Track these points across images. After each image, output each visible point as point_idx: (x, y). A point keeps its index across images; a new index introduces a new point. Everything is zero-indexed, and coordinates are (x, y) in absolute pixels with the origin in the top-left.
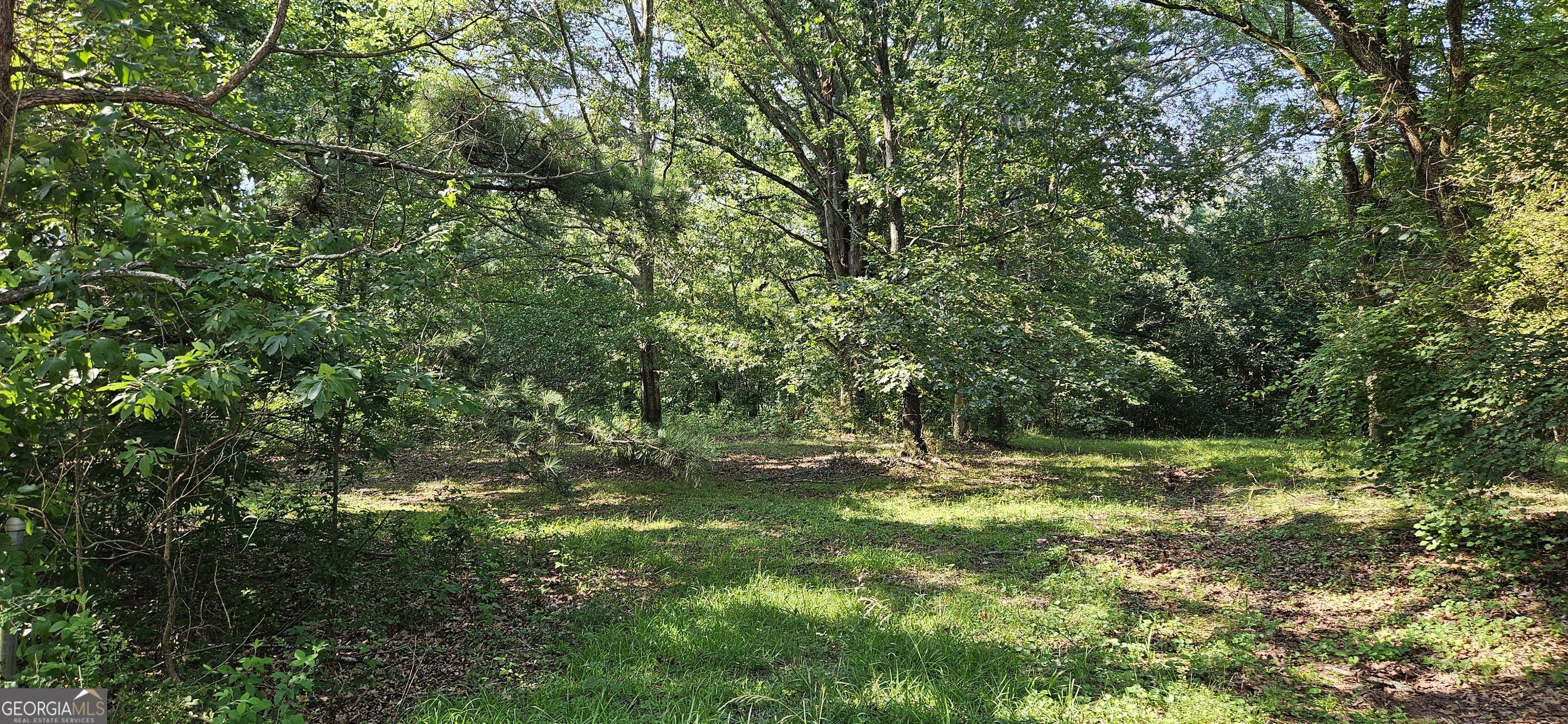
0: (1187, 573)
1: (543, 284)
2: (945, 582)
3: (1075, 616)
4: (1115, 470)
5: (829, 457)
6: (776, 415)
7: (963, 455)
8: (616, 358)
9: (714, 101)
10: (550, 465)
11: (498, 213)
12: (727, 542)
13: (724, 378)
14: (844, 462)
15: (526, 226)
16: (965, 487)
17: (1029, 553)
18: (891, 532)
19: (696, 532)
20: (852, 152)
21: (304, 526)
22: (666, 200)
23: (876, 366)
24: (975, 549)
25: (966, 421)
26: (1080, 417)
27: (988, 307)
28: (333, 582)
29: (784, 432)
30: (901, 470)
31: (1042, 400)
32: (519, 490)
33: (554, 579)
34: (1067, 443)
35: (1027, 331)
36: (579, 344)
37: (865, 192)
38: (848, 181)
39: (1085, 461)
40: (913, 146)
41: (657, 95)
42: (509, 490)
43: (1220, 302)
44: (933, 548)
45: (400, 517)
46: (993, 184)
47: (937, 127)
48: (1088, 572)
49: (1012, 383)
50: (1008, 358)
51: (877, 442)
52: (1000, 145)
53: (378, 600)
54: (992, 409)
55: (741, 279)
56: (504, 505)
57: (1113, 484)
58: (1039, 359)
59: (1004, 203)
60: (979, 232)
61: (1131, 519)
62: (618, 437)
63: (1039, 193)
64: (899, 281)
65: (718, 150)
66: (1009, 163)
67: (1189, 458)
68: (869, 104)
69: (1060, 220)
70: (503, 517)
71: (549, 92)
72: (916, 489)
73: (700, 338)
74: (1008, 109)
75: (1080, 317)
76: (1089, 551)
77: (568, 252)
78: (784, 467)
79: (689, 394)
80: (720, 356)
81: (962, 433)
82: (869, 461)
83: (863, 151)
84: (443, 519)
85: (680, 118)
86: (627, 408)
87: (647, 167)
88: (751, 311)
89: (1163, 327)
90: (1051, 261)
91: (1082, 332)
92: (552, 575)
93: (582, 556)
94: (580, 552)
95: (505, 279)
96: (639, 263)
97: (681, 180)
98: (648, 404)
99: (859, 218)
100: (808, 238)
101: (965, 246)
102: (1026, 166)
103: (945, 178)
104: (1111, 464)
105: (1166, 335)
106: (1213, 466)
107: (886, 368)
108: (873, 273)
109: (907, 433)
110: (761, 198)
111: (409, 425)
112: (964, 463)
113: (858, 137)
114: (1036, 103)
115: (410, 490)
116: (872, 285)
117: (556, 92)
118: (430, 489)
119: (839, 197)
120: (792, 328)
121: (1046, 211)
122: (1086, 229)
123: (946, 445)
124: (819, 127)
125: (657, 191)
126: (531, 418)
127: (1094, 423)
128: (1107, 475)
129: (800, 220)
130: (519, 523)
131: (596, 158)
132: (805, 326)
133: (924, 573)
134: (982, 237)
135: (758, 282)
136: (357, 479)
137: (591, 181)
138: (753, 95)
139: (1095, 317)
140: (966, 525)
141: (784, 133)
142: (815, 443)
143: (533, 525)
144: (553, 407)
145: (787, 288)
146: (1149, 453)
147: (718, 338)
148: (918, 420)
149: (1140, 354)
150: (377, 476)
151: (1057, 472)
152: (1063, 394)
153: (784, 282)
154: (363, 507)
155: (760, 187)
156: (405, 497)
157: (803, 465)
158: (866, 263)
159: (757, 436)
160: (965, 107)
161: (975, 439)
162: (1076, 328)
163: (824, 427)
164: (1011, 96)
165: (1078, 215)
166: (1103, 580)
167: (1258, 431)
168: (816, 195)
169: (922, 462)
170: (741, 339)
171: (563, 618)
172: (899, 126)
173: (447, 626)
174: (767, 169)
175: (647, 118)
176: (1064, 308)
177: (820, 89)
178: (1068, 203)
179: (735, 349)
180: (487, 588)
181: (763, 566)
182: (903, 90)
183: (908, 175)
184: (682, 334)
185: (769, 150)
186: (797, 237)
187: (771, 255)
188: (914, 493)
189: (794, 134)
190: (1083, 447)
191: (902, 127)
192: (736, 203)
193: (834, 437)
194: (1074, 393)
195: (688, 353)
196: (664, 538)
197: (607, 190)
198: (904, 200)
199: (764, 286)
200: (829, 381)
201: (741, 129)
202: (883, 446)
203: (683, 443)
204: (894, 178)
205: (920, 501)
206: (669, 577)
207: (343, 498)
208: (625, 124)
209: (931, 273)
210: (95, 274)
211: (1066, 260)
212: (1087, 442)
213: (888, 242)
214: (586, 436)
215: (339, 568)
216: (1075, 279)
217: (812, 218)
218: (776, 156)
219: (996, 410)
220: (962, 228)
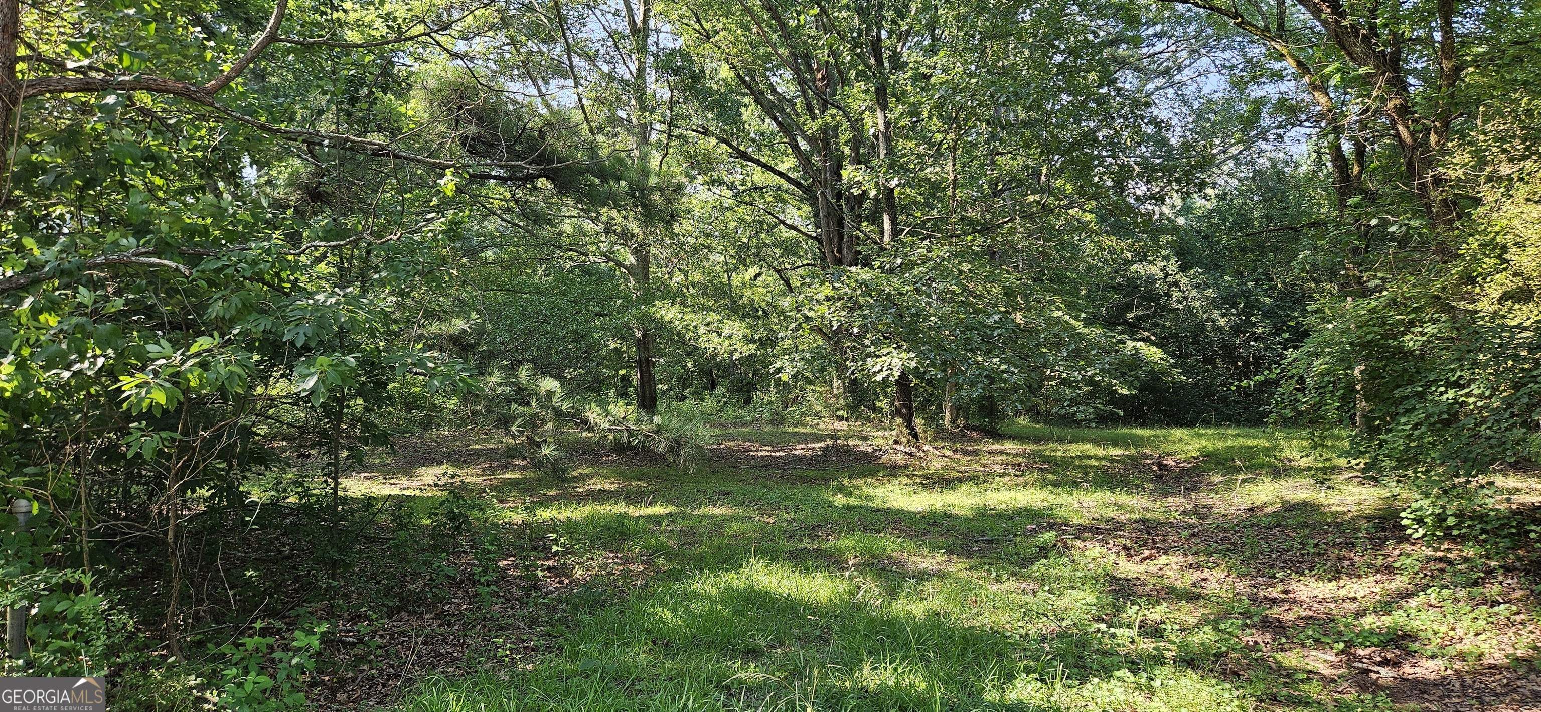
0: (1175, 559)
1: (540, 273)
2: (936, 567)
3: (1064, 602)
4: (1104, 458)
5: (822, 444)
6: (770, 403)
7: (954, 442)
8: (612, 346)
9: (710, 92)
10: (547, 451)
11: (496, 202)
12: (721, 527)
13: (718, 366)
14: (836, 449)
15: (524, 215)
16: (956, 474)
17: (1019, 539)
18: (883, 518)
19: (690, 517)
20: (846, 143)
21: (304, 510)
22: (661, 190)
23: (869, 355)
24: (965, 536)
25: (958, 410)
26: (1070, 406)
27: (980, 297)
28: (334, 564)
29: (778, 420)
30: (894, 457)
31: (1033, 389)
32: (517, 475)
33: (551, 563)
34: (1057, 431)
35: (1018, 321)
36: (576, 332)
37: (859, 184)
38: (842, 172)
39: (1075, 449)
40: (907, 137)
41: (653, 86)
42: (507, 476)
43: (1210, 292)
44: (924, 534)
45: (400, 501)
46: (986, 175)
47: (930, 118)
48: (1077, 558)
49: (1003, 372)
50: (999, 348)
51: (868, 430)
52: (993, 137)
53: (378, 583)
54: (983, 398)
55: (736, 269)
56: (502, 490)
57: (1103, 472)
58: (1030, 349)
59: (996, 194)
60: (972, 222)
61: (1120, 506)
62: (614, 424)
63: (1031, 184)
64: (892, 271)
65: (713, 141)
66: (1002, 154)
67: (1178, 447)
68: (863, 96)
69: (1052, 211)
70: (501, 502)
71: (546, 82)
72: (908, 476)
73: (695, 327)
74: (1001, 100)
75: (1071, 307)
76: (1078, 538)
77: (566, 241)
78: (778, 454)
79: (684, 382)
80: (714, 344)
81: (953, 421)
82: (862, 448)
83: (857, 142)
84: (442, 504)
85: (676, 109)
86: (623, 395)
87: (644, 157)
88: (745, 300)
89: (1153, 317)
90: (1043, 252)
91: (1073, 322)
92: (549, 559)
93: (579, 541)
94: (577, 536)
95: (503, 268)
96: (635, 252)
97: (677, 170)
98: (643, 392)
99: (852, 209)
100: (802, 228)
101: (957, 236)
102: (1019, 157)
103: (938, 169)
104: (1101, 452)
105: (1156, 325)
106: (1201, 455)
107: (879, 357)
108: (867, 263)
109: (899, 421)
110: (756, 188)
111: (409, 411)
112: (955, 451)
113: (852, 128)
114: (1028, 95)
115: (410, 476)
116: (865, 275)
117: (553, 83)
118: (429, 474)
119: (833, 188)
120: (786, 317)
121: (1038, 203)
122: (1078, 220)
123: (938, 433)
124: (814, 118)
125: (653, 181)
126: (528, 404)
127: (1083, 412)
128: (1096, 464)
129: (794, 211)
130: (516, 508)
131: (592, 148)
132: (799, 315)
133: (914, 559)
134: (974, 228)
135: (752, 271)
136: (358, 463)
137: (588, 171)
138: (748, 87)
139: (1086, 307)
140: (956, 511)
141: (779, 124)
142: (808, 430)
143: (531, 509)
144: (550, 394)
145: (781, 277)
146: (1138, 442)
147: (713, 327)
148: (910, 408)
149: (1130, 344)
150: (377, 461)
151: (1047, 460)
152: (1054, 383)
153: (778, 272)
154: (363, 491)
155: (755, 178)
156: (405, 482)
157: (796, 452)
158: (859, 253)
159: (751, 423)
160: (958, 98)
161: (966, 427)
162: (1067, 317)
163: (817, 415)
164: (1003, 87)
165: (1070, 206)
166: (1092, 566)
167: (1247, 420)
168: (810, 186)
169: (914, 449)
170: (736, 328)
171: (560, 601)
172: (893, 117)
173: (446, 608)
174: (763, 160)
175: (643, 109)
176: (1055, 298)
177: (814, 81)
178: (1059, 194)
179: (730, 337)
180: (485, 571)
181: (756, 551)
182: (896, 82)
183: (901, 166)
184: (677, 323)
185: (763, 141)
186: (791, 227)
187: (766, 245)
188: (905, 480)
189: (789, 125)
190: (1073, 436)
191: (896, 119)
192: (731, 193)
193: (827, 425)
194: (1064, 382)
195: (683, 342)
196: (659, 524)
197: (604, 180)
198: (897, 191)
199: (758, 275)
200: (822, 370)
201: (736, 120)
202: (876, 434)
203: (678, 430)
204: (888, 169)
205: (912, 488)
206: (664, 562)
207: (344, 482)
208: (622, 114)
209: (924, 263)
210: (99, 261)
211: (1058, 252)
212: (1077, 430)
213: (882, 233)
214: (582, 422)
215: (340, 551)
216: (1067, 269)
217: (806, 208)
218: (771, 147)
219: (987, 399)
220: (954, 218)
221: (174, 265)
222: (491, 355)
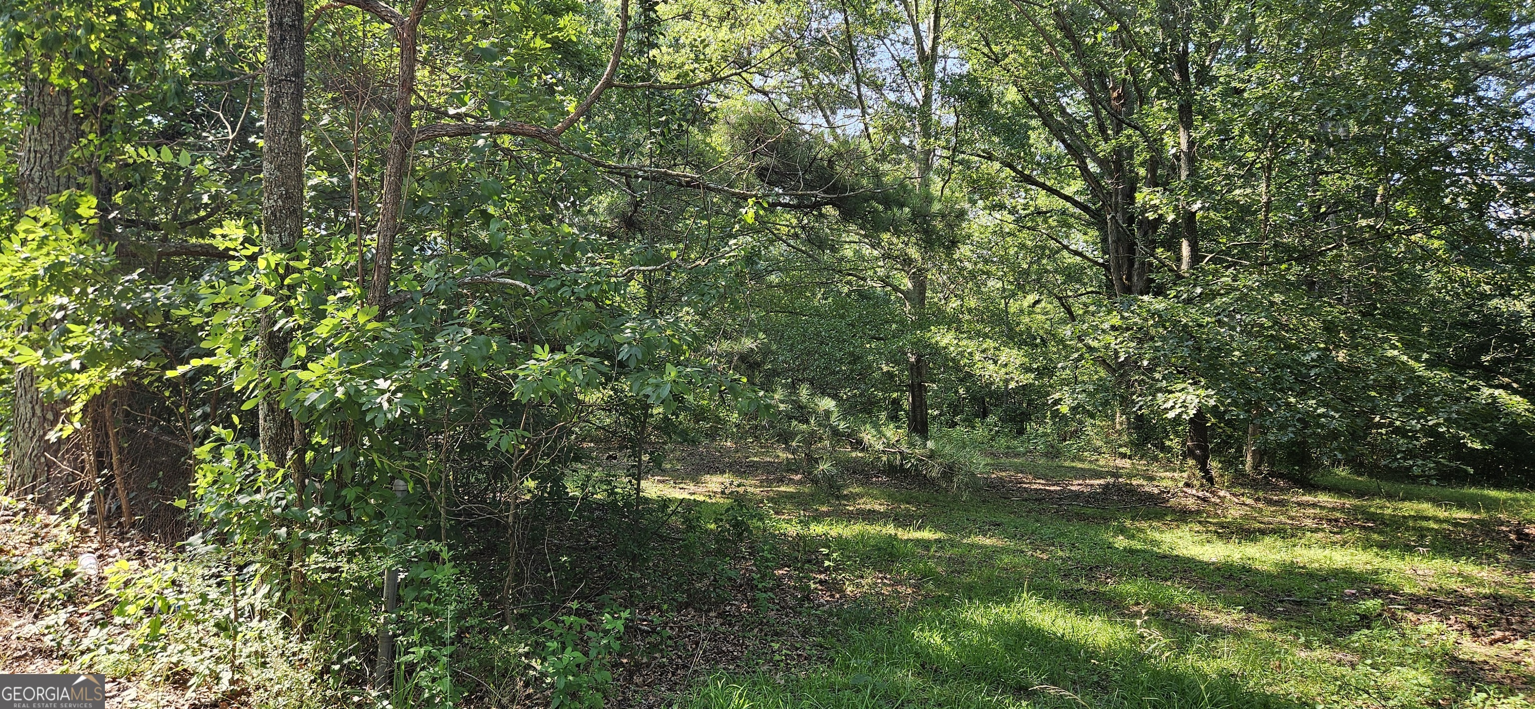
1: (819, 296)
2: (1231, 624)
3: (1390, 679)
4: (1446, 521)
5: (1102, 482)
6: (1045, 435)
7: (1256, 490)
8: (885, 369)
9: (997, 117)
10: (824, 466)
11: (782, 228)
12: (991, 558)
13: (991, 394)
14: (1118, 488)
15: (809, 241)
16: (1257, 525)
17: (1334, 603)
18: (1170, 566)
19: (959, 545)
20: (1142, 164)
21: (610, 506)
22: (943, 216)
23: (1160, 390)
24: (1268, 593)
25: (1261, 455)
26: (1405, 459)
27: (1295, 330)
28: (634, 558)
29: (1053, 453)
30: (1183, 501)
31: (1356, 435)
32: (791, 489)
33: (822, 576)
34: (1385, 486)
35: (1340, 359)
36: (851, 354)
37: (1155, 208)
38: (1137, 195)
39: (1409, 508)
40: (1214, 157)
41: (938, 112)
42: (782, 489)
44: (1219, 587)
45: (689, 505)
46: (1307, 196)
47: (1241, 136)
48: (1407, 632)
49: (1319, 416)
50: (1316, 388)
51: (1155, 469)
52: (1317, 154)
53: (669, 579)
54: (1292, 443)
55: (1013, 295)
56: (778, 501)
57: (1444, 537)
58: (1354, 391)
59: (1318, 217)
60: (1288, 250)
61: (1465, 578)
62: (888, 446)
63: (1362, 206)
64: (1189, 301)
65: (997, 165)
66: (1327, 173)
68: (1164, 114)
69: (1389, 237)
70: (777, 513)
71: (834, 112)
72: (1200, 522)
73: (971, 354)
74: (1330, 115)
75: (1410, 346)
76: (1411, 610)
77: (845, 266)
78: (1052, 488)
79: (955, 409)
80: (990, 372)
81: (1256, 467)
82: (1147, 489)
83: (1153, 164)
84: (727, 510)
85: (962, 134)
86: (894, 418)
87: (926, 184)
88: (1022, 327)
89: (1516, 361)
90: (1375, 283)
91: (1411, 362)
92: (821, 573)
93: (849, 558)
94: (847, 553)
95: (786, 291)
96: (913, 277)
97: (960, 196)
98: (915, 416)
99: (1145, 234)
100: (1088, 254)
101: (1269, 264)
102: (1348, 176)
103: (1249, 191)
104: (1442, 514)
105: (1520, 370)
107: (1171, 392)
108: (1160, 291)
109: (1191, 462)
110: (1039, 213)
111: (697, 422)
112: (1258, 500)
113: (1150, 148)
114: (1365, 108)
115: (697, 482)
116: (1159, 304)
117: (841, 113)
118: (715, 483)
119: (1125, 212)
120: (1065, 346)
121: (1372, 227)
122: (1421, 247)
123: (1237, 478)
124: (1106, 139)
125: (936, 207)
126: (807, 422)
127: (1417, 466)
128: (1436, 526)
129: (1080, 236)
130: (791, 520)
131: (877, 176)
132: (1080, 345)
133: (1207, 613)
134: (1288, 253)
135: (1031, 298)
136: (657, 467)
137: (873, 198)
138: (1037, 109)
139: (1429, 347)
140: (1258, 566)
141: (1068, 146)
142: (1086, 466)
143: (805, 523)
144: (828, 413)
145: (1063, 304)
146: (1491, 504)
147: (989, 354)
148: (1204, 449)
149: (1486, 391)
150: (669, 466)
151: (1372, 517)
152: (1383, 431)
153: (1060, 299)
154: (659, 493)
155: (1039, 202)
156: (692, 487)
157: (1073, 488)
158: (1153, 281)
159: (1024, 454)
160: (1276, 114)
161: (1271, 474)
162: (1405, 358)
163: (1097, 450)
164: (1333, 100)
165: (1412, 232)
166: (1426, 643)
168: (1098, 210)
169: (1208, 494)
170: (1012, 356)
171: (831, 614)
172: (1198, 136)
173: (728, 608)
174: (1048, 183)
175: (926, 134)
176: (1390, 335)
177: (1109, 100)
178: (1399, 218)
179: (1006, 365)
180: (763, 577)
181: (1029, 586)
182: (1203, 98)
183: (1206, 188)
184: (952, 349)
185: (1050, 164)
186: (1076, 253)
187: (1047, 271)
188: (1197, 527)
189: (1078, 147)
190: (1406, 492)
191: (1202, 138)
192: (1013, 218)
193: (1107, 461)
194: (1400, 431)
195: (958, 368)
196: (927, 548)
197: (888, 207)
198: (1199, 215)
199: (1037, 302)
200: (1106, 403)
201: (1023, 143)
202: (1163, 475)
203: (952, 456)
204: (1190, 192)
205: (1204, 536)
206: (932, 587)
207: (643, 484)
208: (905, 141)
209: (1228, 293)
210: (467, 280)
211: (1394, 282)
212: (1410, 487)
213: (1179, 259)
214: (857, 442)
215: (639, 547)
216: (1404, 303)
217: (1094, 233)
218: (1058, 170)
219: (1299, 444)
220: (1266, 244)
221: (523, 285)
222: (775, 373)
